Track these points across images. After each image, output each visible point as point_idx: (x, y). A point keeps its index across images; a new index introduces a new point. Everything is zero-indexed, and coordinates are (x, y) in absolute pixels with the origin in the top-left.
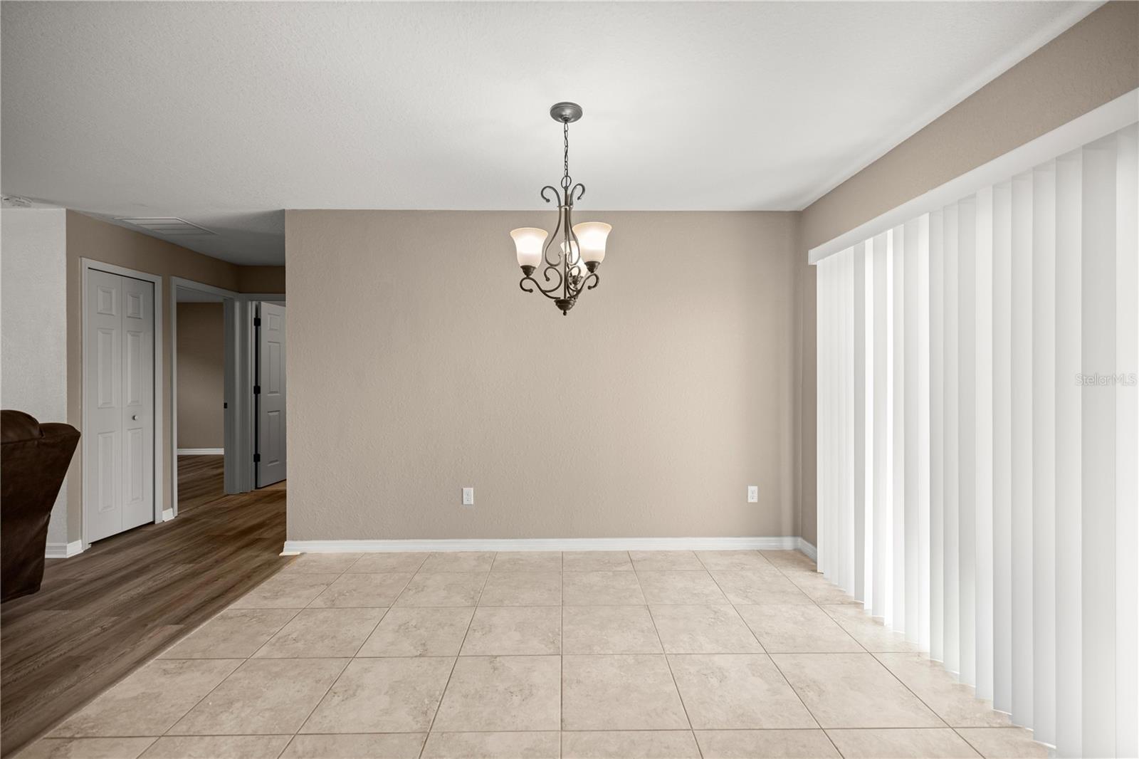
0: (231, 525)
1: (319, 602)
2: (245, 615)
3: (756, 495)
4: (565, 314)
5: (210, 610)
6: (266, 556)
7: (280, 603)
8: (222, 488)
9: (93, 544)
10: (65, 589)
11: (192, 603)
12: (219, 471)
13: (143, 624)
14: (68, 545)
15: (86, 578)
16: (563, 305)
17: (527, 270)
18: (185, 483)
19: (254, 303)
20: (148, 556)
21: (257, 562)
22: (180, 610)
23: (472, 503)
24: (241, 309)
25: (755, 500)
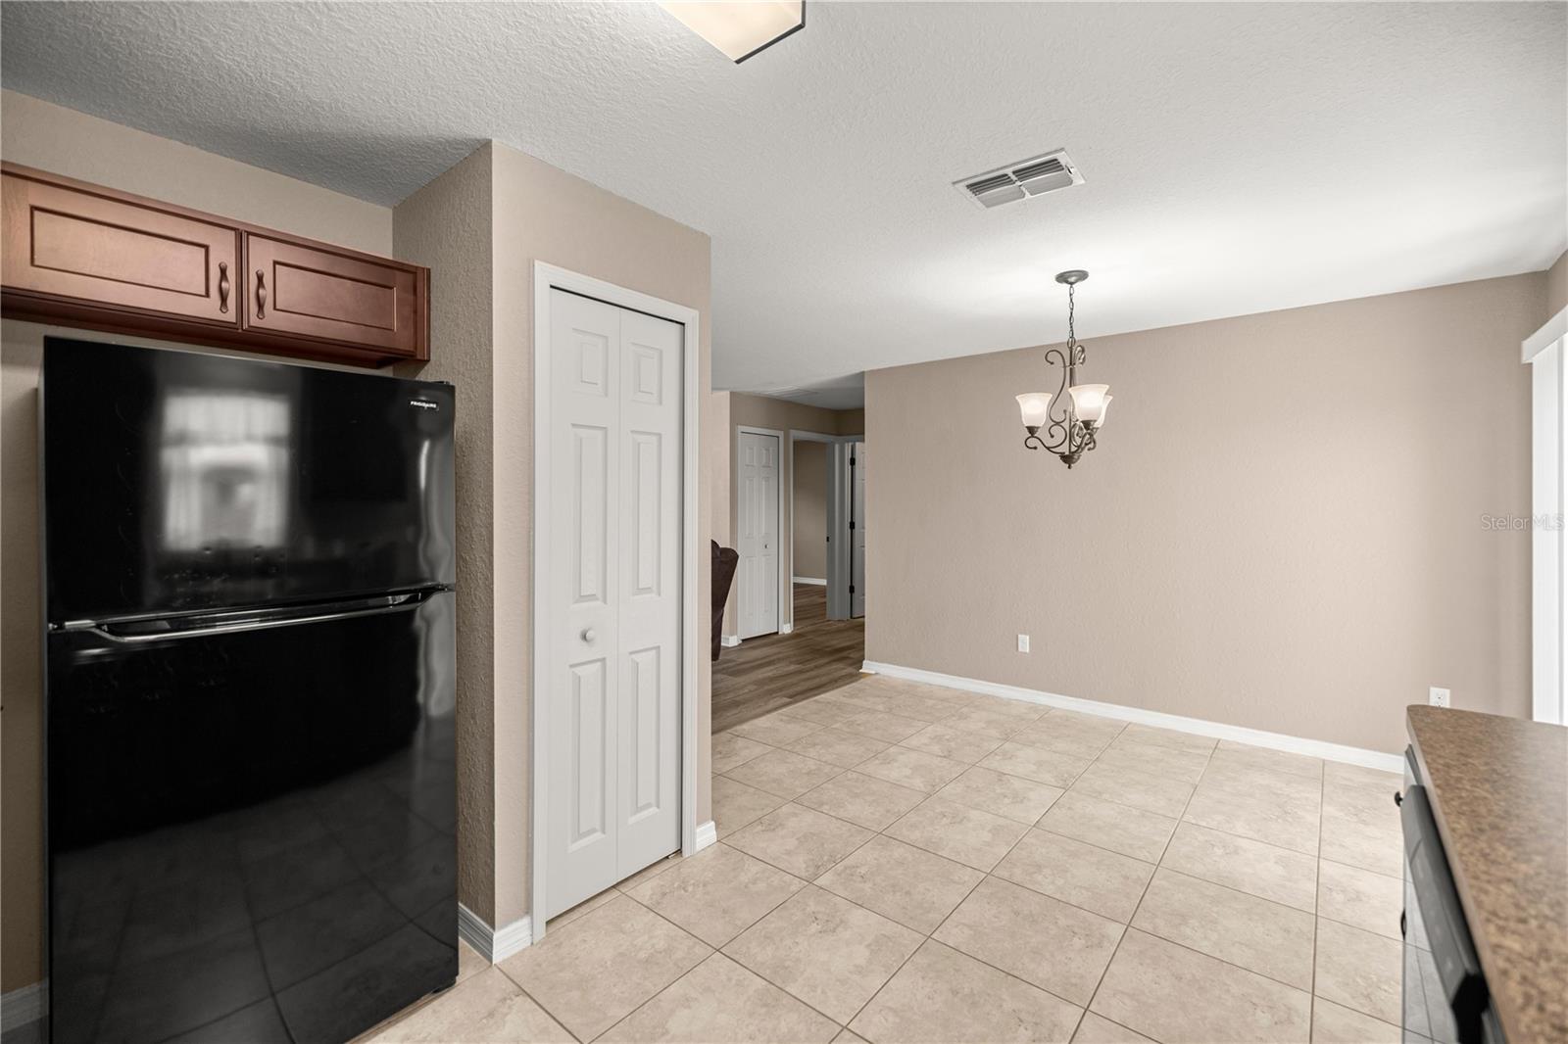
0: (828, 644)
1: (881, 707)
2: (829, 703)
4: (1069, 467)
5: (808, 695)
6: (850, 670)
7: (855, 701)
8: (825, 614)
9: (743, 640)
10: (730, 664)
11: (799, 689)
12: (823, 600)
13: (771, 693)
14: (730, 638)
15: (741, 660)
16: (1068, 459)
17: (1032, 430)
18: (801, 607)
19: (850, 444)
20: (775, 654)
21: (844, 672)
22: (791, 691)
23: (1028, 651)
24: (840, 450)
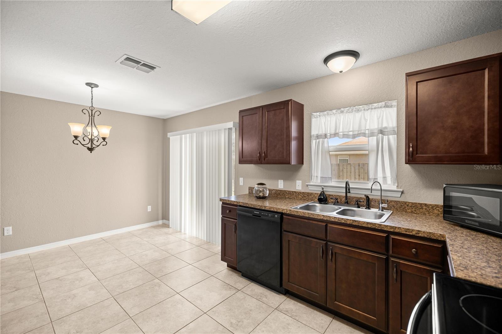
3: (150, 209)
4: (91, 152)
16: (91, 149)
17: (76, 137)
23: (11, 234)
25: (150, 210)
